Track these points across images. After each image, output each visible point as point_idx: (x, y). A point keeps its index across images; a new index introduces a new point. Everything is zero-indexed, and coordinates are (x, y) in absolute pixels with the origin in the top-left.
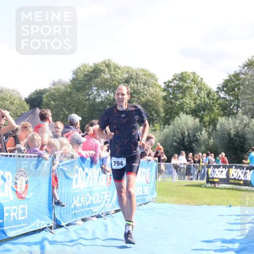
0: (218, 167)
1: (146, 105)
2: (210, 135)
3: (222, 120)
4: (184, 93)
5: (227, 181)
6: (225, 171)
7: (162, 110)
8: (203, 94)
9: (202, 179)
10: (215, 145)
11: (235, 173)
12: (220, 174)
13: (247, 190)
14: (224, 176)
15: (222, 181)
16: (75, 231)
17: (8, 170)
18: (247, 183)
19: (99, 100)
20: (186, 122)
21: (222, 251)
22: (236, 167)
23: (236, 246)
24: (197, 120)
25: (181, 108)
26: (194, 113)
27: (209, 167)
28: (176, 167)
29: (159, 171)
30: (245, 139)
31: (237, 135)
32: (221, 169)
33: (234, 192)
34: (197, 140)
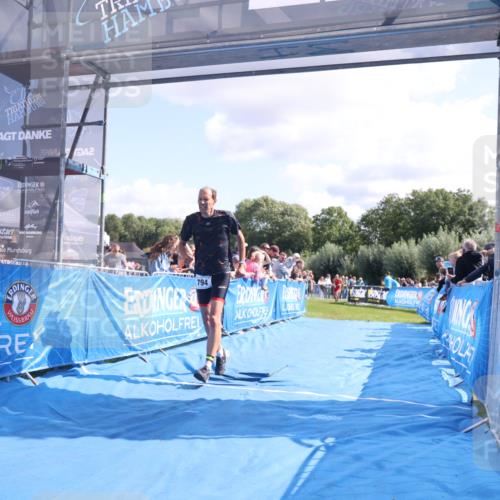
0: (359, 288)
1: (298, 235)
2: (352, 260)
3: (362, 248)
4: (331, 226)
5: (365, 300)
6: (364, 291)
7: (311, 240)
8: (347, 226)
9: (344, 297)
10: (356, 270)
11: (373, 293)
12: (360, 294)
13: (382, 308)
14: (363, 296)
15: (361, 300)
16: (237, 339)
17: (183, 287)
18: (383, 302)
19: (258, 230)
20: (331, 248)
21: (361, 359)
22: (374, 289)
23: (374, 355)
24: (341, 248)
25: (328, 238)
26: (338, 242)
27: (350, 288)
28: (322, 287)
29: (309, 291)
30: (382, 265)
31: (375, 260)
32: (361, 289)
33: (369, 310)
34: (340, 266)
